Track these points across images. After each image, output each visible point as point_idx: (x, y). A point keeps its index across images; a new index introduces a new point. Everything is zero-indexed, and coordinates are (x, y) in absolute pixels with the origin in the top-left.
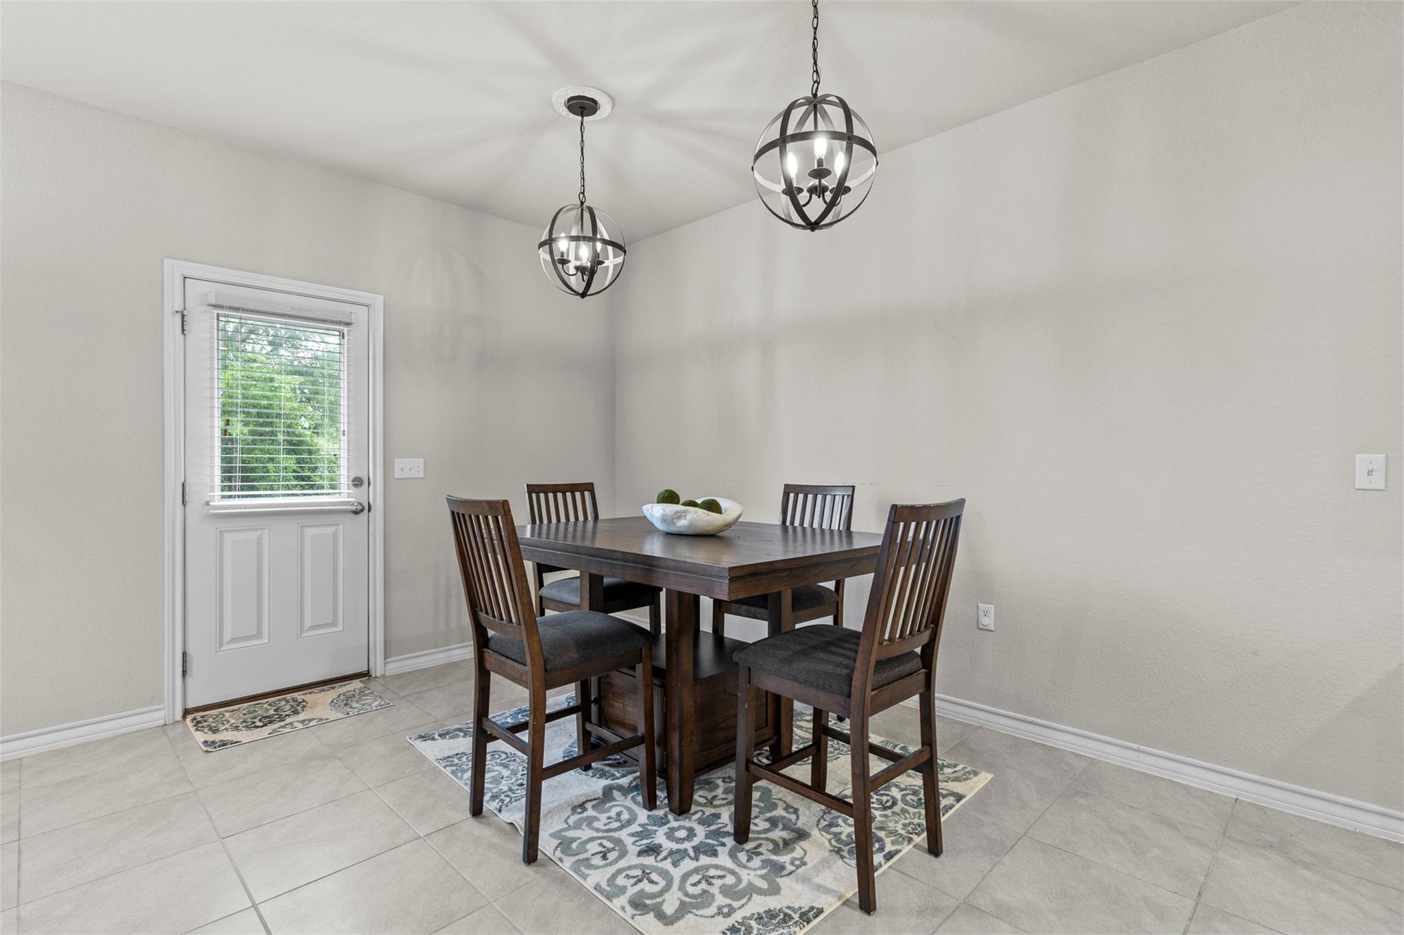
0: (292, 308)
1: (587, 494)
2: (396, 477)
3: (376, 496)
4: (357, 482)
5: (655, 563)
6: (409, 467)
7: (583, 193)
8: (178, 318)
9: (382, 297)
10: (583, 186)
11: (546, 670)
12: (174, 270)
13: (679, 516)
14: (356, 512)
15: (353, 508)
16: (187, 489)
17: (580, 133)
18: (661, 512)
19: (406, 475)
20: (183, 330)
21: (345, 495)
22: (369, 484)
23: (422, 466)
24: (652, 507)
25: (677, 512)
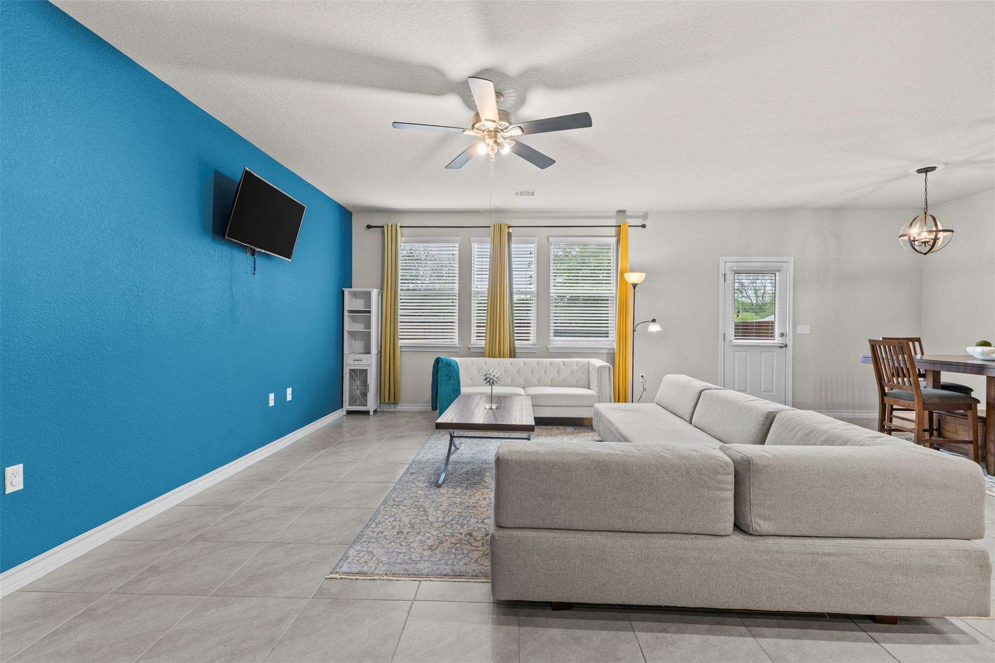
0: (760, 268)
1: (917, 344)
2: (798, 333)
3: (789, 341)
4: (782, 335)
5: (985, 367)
6: (804, 329)
7: (927, 208)
8: (723, 276)
9: (793, 258)
10: (927, 205)
11: (924, 403)
12: (722, 260)
13: (989, 353)
14: (781, 347)
15: (781, 345)
16: (725, 336)
17: (925, 182)
18: (981, 350)
19: (802, 332)
20: (725, 281)
21: (778, 340)
22: (786, 336)
23: (809, 328)
24: (974, 348)
25: (991, 350)
